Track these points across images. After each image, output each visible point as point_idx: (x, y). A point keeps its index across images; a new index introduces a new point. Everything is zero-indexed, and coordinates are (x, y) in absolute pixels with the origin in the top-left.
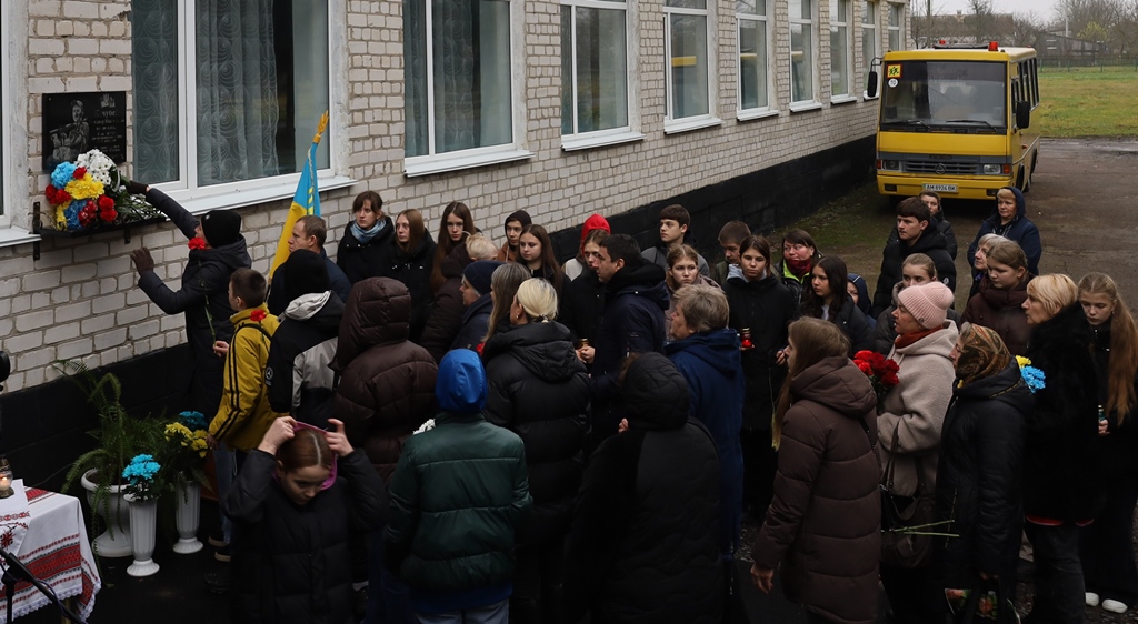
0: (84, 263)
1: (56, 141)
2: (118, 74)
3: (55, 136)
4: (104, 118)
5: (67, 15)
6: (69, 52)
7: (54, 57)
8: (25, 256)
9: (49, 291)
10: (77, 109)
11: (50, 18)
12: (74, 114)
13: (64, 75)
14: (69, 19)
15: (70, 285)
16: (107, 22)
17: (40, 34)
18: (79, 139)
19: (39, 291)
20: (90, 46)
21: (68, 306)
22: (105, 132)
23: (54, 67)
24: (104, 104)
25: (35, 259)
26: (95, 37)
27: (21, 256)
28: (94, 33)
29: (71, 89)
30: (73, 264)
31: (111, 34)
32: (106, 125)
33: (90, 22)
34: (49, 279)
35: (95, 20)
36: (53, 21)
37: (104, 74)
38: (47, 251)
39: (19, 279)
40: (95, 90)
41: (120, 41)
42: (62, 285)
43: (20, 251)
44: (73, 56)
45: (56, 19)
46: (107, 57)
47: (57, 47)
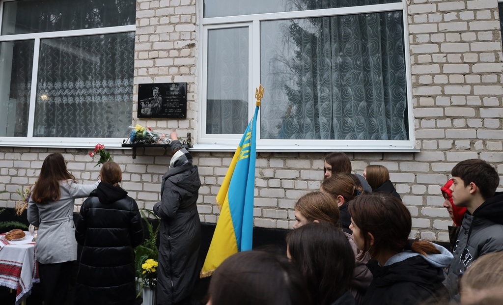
0: (160, 165)
1: (143, 105)
2: (185, 74)
3: (143, 103)
4: (172, 95)
5: (155, 48)
6: (156, 65)
7: (148, 68)
8: (129, 155)
9: (141, 175)
10: (156, 91)
11: (146, 51)
12: (154, 93)
13: (152, 76)
14: (157, 50)
15: (152, 174)
16: (179, 50)
17: (140, 58)
18: (156, 105)
19: (135, 173)
20: (170, 62)
21: (151, 184)
22: (172, 102)
23: (148, 72)
24: (171, 89)
25: (133, 158)
26: (171, 57)
27: (126, 155)
28: (170, 56)
29: (156, 82)
30: (154, 164)
31: (181, 55)
32: (172, 99)
33: (168, 51)
34: (142, 169)
35: (172, 49)
36: (147, 52)
37: (177, 74)
38: (139, 155)
39: (124, 166)
40: (171, 82)
41: (188, 58)
42: (147, 173)
43: (126, 153)
44: (158, 67)
45: (149, 51)
46: (179, 67)
47: (150, 63)
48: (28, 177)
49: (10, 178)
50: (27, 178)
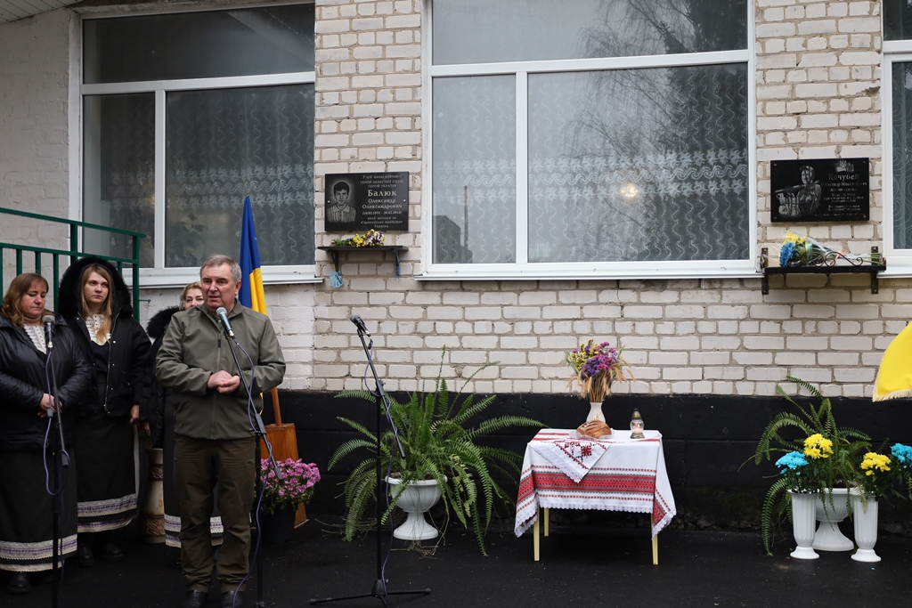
0: (815, 304)
1: (782, 198)
2: (863, 144)
3: (782, 195)
4: (840, 181)
5: (798, 95)
6: (802, 127)
7: (785, 132)
8: (753, 290)
9: (780, 322)
10: (806, 175)
11: (780, 100)
12: (803, 177)
13: (796, 146)
14: (803, 99)
15: (804, 320)
16: (849, 99)
17: (768, 113)
18: (809, 198)
19: (768, 320)
20: (831, 121)
21: (801, 338)
22: (841, 193)
23: (785, 139)
24: (839, 169)
25: (763, 294)
26: (833, 113)
27: (748, 289)
28: (831, 109)
29: (802, 157)
30: (807, 302)
31: (853, 109)
32: (841, 187)
33: (827, 100)
34: (783, 313)
35: (834, 97)
36: (783, 102)
37: (846, 144)
38: (775, 289)
39: (746, 308)
40: (834, 157)
41: (867, 115)
42: (792, 318)
43: (746, 285)
44: (808, 130)
45: (787, 100)
46: (850, 129)
47: (791, 122)
48: (536, 335)
49: (496, 338)
50: (535, 338)
